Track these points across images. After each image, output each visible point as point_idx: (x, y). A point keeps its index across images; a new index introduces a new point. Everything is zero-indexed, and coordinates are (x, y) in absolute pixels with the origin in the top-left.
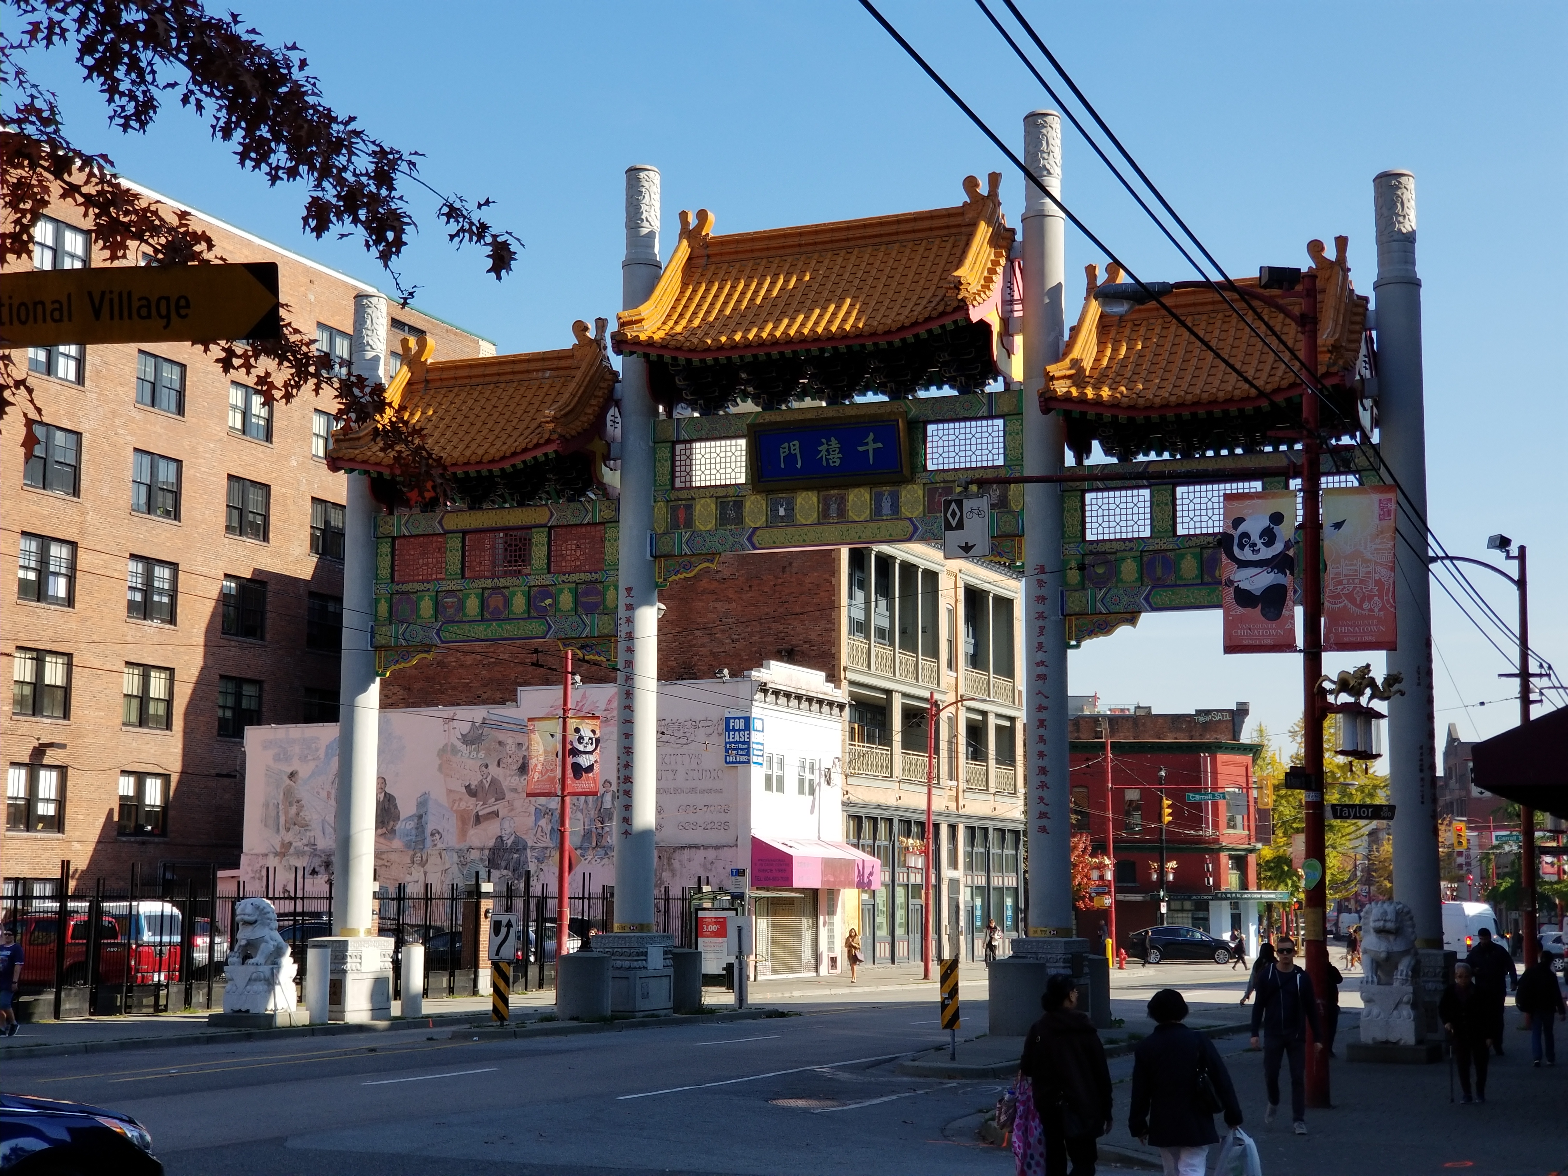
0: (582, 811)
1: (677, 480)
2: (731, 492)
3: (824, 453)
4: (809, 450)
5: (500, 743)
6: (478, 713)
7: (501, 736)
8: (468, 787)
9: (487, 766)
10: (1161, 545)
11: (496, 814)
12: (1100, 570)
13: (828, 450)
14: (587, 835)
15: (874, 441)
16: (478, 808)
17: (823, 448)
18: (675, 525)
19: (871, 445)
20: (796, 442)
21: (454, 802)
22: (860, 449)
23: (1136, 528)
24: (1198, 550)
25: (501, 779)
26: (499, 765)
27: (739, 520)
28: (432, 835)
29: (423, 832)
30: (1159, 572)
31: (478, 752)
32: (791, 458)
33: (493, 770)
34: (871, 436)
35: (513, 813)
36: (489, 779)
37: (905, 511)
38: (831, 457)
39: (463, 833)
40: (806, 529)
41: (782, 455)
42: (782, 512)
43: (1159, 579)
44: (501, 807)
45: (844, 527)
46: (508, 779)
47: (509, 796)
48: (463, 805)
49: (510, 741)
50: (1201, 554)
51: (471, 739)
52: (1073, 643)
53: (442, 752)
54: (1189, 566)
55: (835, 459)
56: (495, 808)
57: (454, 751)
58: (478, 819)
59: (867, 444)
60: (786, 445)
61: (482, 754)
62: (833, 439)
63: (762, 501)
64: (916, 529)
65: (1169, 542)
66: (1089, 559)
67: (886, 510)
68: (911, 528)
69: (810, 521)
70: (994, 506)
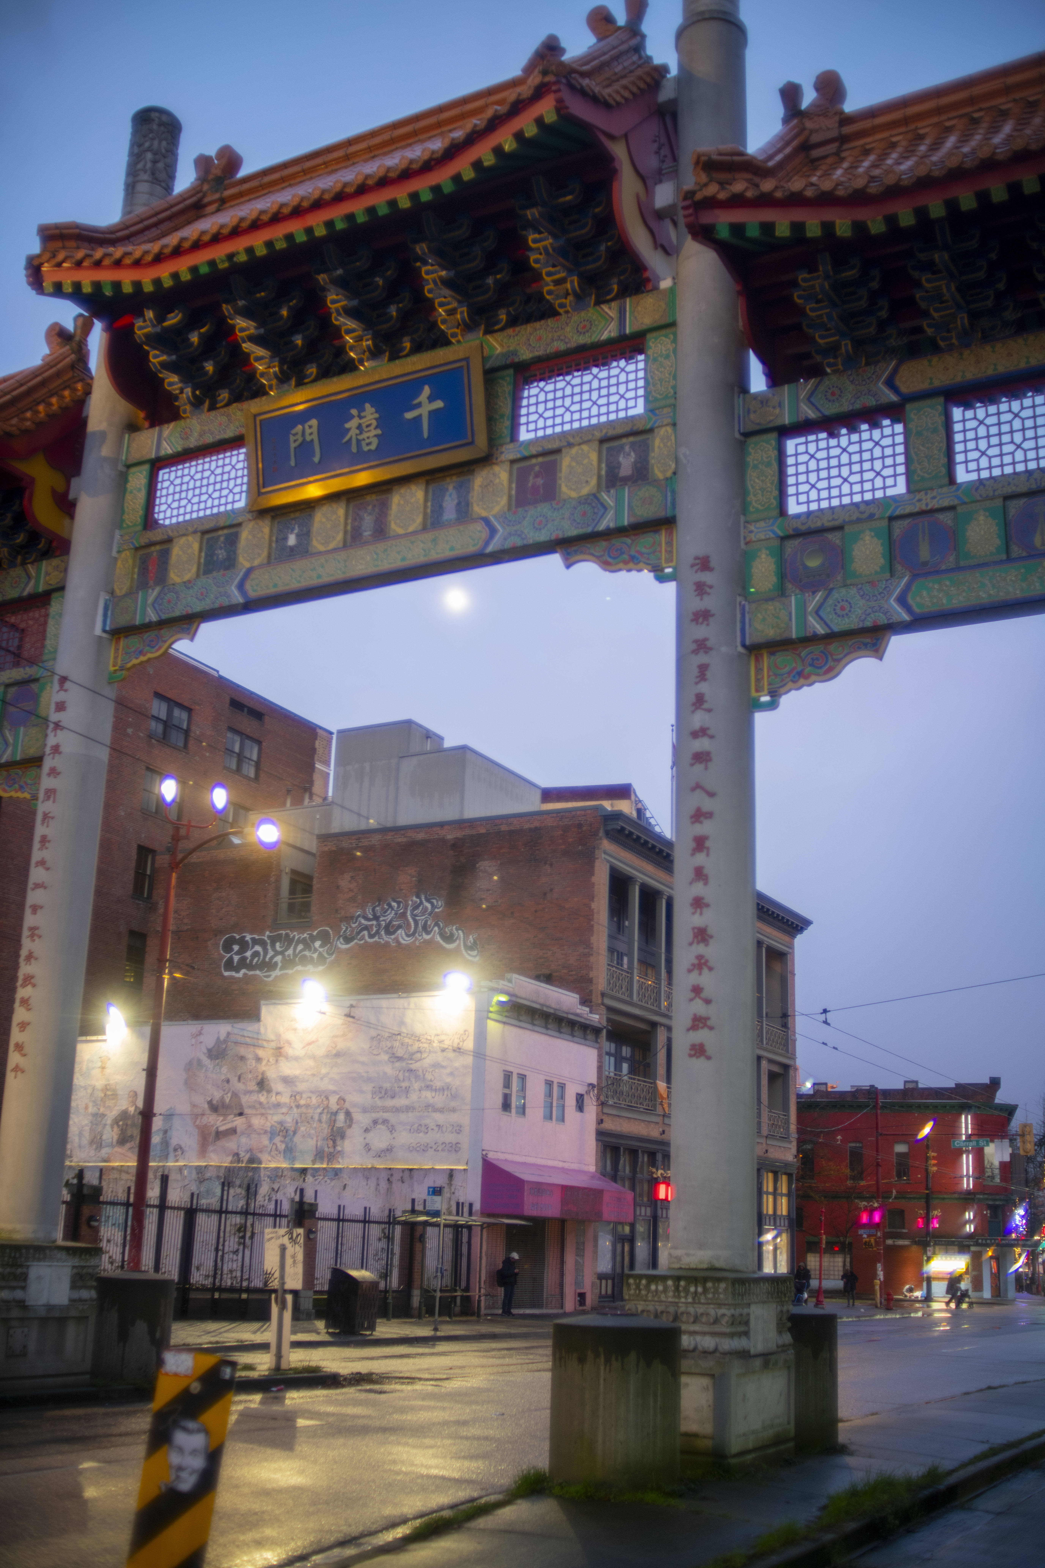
1: (155, 517)
2: (224, 523)
3: (353, 432)
4: (333, 433)
5: (243, 1058)
6: (223, 1028)
7: (245, 1051)
8: (210, 1103)
9: (228, 1081)
10: (928, 501)
11: (234, 1130)
12: (813, 563)
13: (359, 427)
15: (431, 399)
16: (218, 1124)
17: (352, 424)
18: (141, 581)
19: (425, 407)
21: (197, 1117)
22: (409, 415)
23: (879, 482)
24: (999, 502)
27: (230, 563)
28: (175, 1150)
29: (166, 1147)
30: (924, 552)
31: (221, 1067)
32: (307, 449)
34: (427, 391)
35: (250, 1130)
36: (230, 1094)
37: (478, 509)
38: (365, 435)
39: (203, 1151)
40: (325, 557)
41: (293, 445)
42: (292, 540)
43: (925, 564)
44: (240, 1124)
45: (382, 553)
46: (248, 1094)
47: (248, 1112)
48: (205, 1121)
49: (252, 1056)
50: (1005, 508)
51: (217, 1053)
52: (765, 699)
53: (189, 1067)
54: (982, 534)
55: (371, 439)
56: (234, 1125)
57: (200, 1065)
58: (218, 1136)
59: (419, 405)
60: (299, 429)
62: (367, 406)
63: (265, 528)
64: (493, 531)
65: (942, 498)
66: (791, 546)
67: (450, 512)
68: (485, 533)
69: (332, 546)
70: (625, 480)
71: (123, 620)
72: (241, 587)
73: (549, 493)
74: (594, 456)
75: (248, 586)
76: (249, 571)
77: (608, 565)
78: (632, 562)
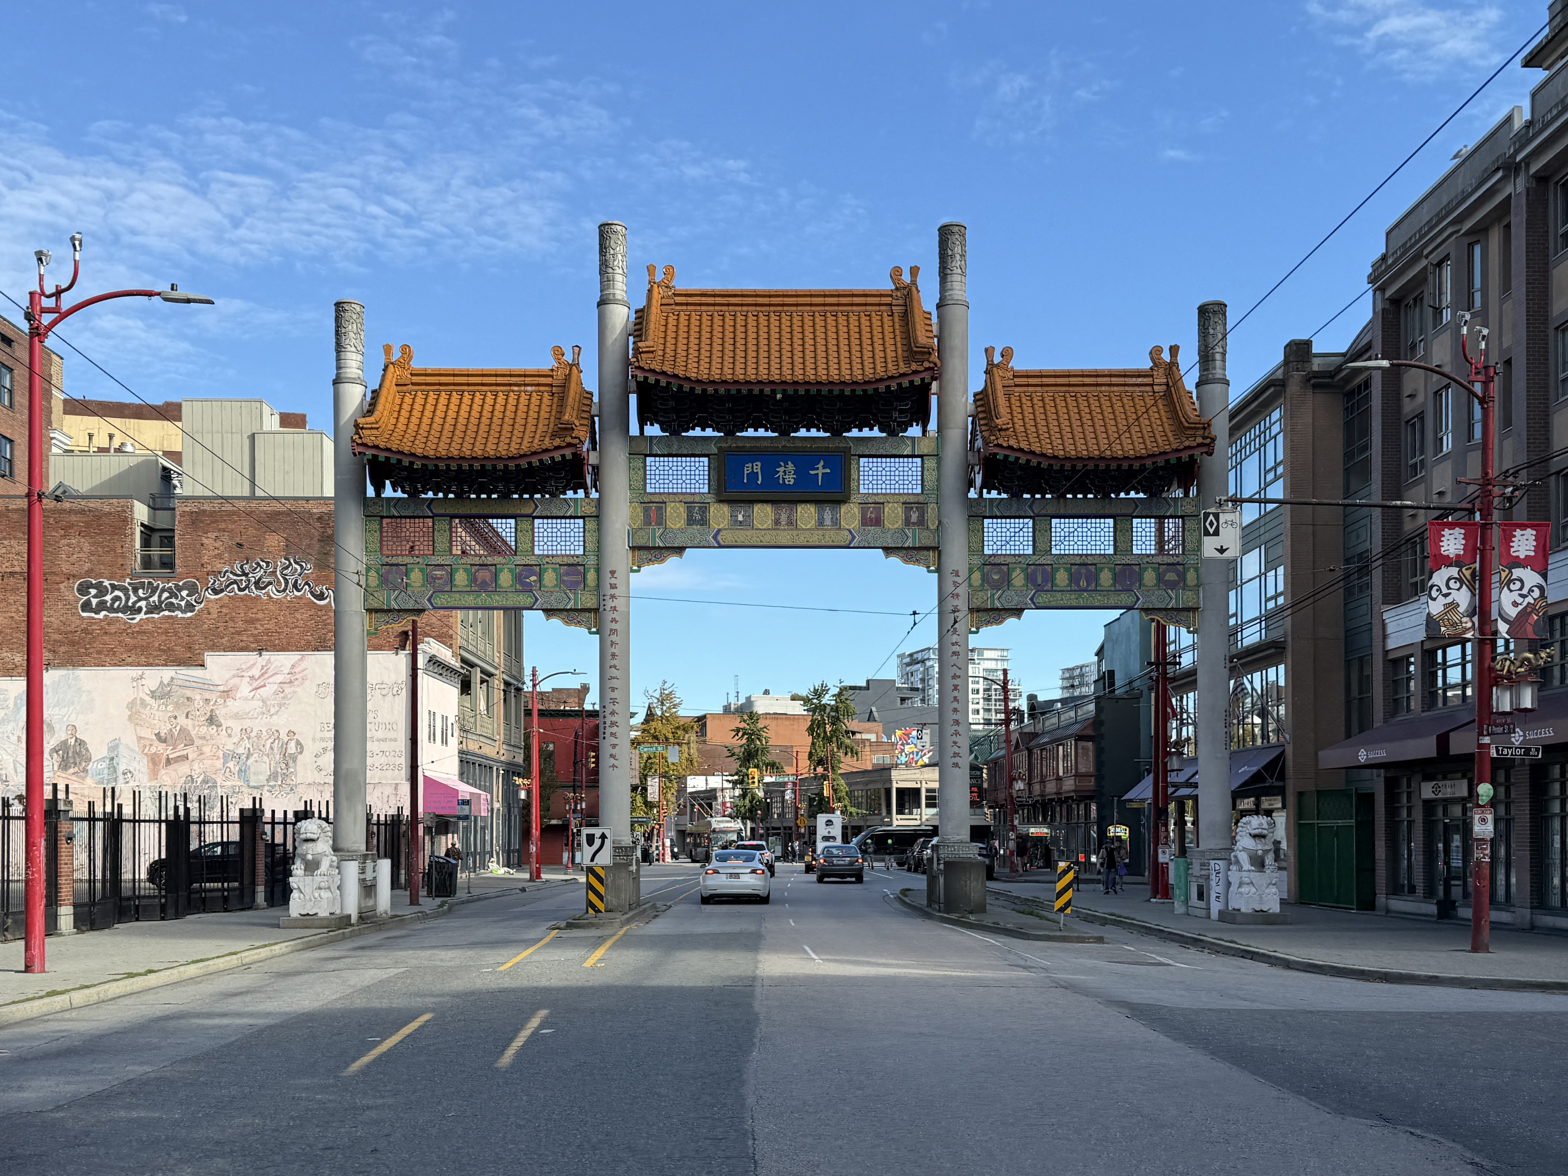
0: (268, 755)
1: (648, 486)
2: (697, 499)
3: (781, 474)
4: (769, 471)
5: (188, 699)
6: (167, 673)
7: (188, 693)
8: (158, 735)
9: (175, 717)
10: (1041, 560)
11: (186, 757)
12: (996, 577)
13: (785, 471)
14: (273, 776)
15: (824, 467)
16: (168, 752)
17: (782, 469)
18: (647, 522)
19: (821, 470)
20: (759, 464)
21: (145, 746)
22: (812, 472)
23: (1021, 547)
24: (1068, 565)
25: (190, 728)
26: (187, 717)
27: (704, 522)
28: (124, 774)
29: (115, 771)
30: (1040, 580)
31: (166, 706)
32: (753, 475)
33: (182, 720)
34: (822, 463)
35: (202, 757)
36: (178, 728)
37: (844, 523)
38: (787, 476)
39: (154, 774)
40: (763, 533)
41: (746, 473)
42: (740, 518)
43: (1040, 586)
44: (191, 752)
45: (795, 533)
46: (196, 728)
47: (198, 742)
48: (153, 750)
49: (198, 697)
50: (1070, 568)
51: (161, 694)
52: (974, 629)
53: (131, 705)
54: (1062, 577)
55: (790, 480)
56: (185, 752)
57: (143, 703)
58: (169, 762)
59: (818, 470)
60: (750, 465)
61: (170, 708)
62: (788, 462)
63: (725, 509)
64: (854, 537)
65: (1047, 560)
66: (987, 568)
67: (828, 522)
68: (850, 537)
69: (765, 526)
70: (914, 524)
71: (641, 542)
72: (715, 537)
73: (878, 522)
74: (900, 510)
75: (719, 538)
76: (719, 531)
77: (906, 561)
78: (917, 562)
